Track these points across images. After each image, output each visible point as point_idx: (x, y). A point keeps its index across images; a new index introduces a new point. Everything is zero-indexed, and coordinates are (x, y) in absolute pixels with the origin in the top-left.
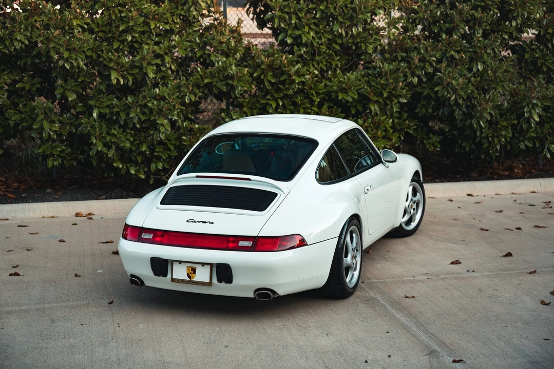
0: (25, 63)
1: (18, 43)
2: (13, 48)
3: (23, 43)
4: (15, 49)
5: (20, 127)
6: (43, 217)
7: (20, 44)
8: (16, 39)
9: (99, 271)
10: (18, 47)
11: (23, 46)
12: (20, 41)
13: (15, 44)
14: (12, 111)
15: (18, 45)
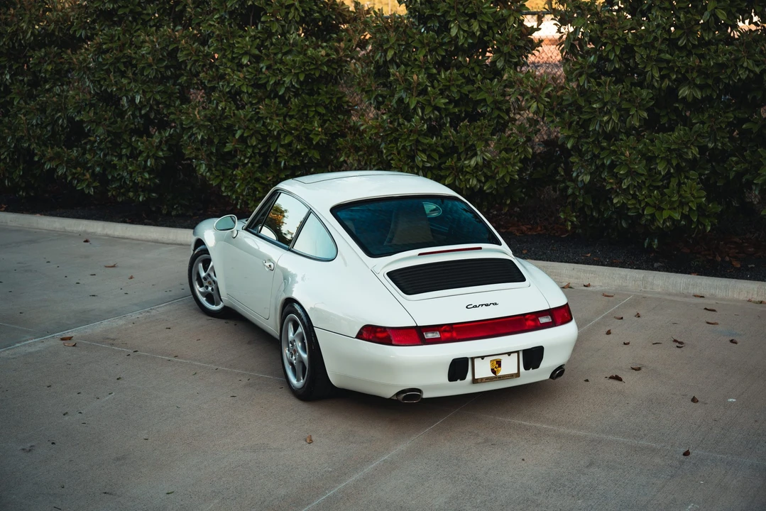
0: (754, 98)
1: (745, 72)
2: (738, 77)
3: (750, 71)
4: (740, 79)
5: (744, 180)
6: (749, 301)
7: (747, 72)
8: (742, 66)
9: (731, 400)
10: (744, 77)
11: (752, 75)
12: (747, 68)
13: (740, 73)
14: (734, 159)
15: (743, 75)
